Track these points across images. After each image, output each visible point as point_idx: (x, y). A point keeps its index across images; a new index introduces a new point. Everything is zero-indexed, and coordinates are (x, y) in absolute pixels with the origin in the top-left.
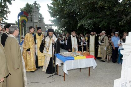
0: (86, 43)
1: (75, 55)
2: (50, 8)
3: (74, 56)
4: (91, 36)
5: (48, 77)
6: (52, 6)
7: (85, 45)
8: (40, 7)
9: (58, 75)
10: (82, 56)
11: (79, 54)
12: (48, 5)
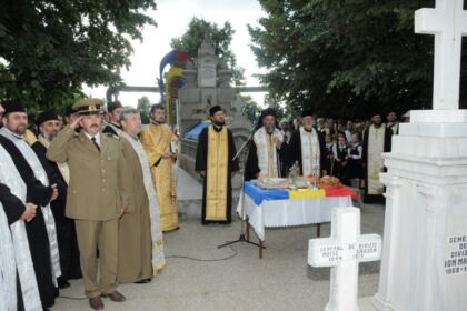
0: (360, 149)
1: (293, 187)
2: (255, 34)
3: (291, 189)
4: (372, 129)
5: (220, 247)
6: (263, 29)
7: (355, 157)
8: (233, 32)
9: (248, 242)
10: (315, 189)
11: (309, 183)
12: (248, 26)
